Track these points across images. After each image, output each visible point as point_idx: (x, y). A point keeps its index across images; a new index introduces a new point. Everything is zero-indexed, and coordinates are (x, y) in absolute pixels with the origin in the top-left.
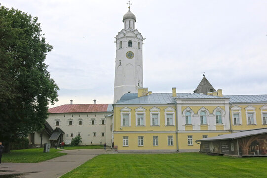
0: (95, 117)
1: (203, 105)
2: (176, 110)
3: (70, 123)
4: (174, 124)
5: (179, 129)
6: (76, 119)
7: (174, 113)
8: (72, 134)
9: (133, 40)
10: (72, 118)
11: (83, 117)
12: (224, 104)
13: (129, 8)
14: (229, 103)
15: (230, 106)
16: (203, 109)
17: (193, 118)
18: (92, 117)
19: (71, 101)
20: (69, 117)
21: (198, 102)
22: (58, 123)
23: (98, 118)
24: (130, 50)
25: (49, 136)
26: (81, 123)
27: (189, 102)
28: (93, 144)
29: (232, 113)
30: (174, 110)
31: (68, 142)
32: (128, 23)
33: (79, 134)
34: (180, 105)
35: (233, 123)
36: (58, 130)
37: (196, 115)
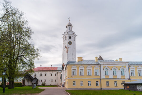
0: (52, 73)
1: (115, 66)
2: (100, 68)
3: (41, 75)
4: (99, 75)
5: (102, 78)
6: (43, 73)
7: (99, 69)
8: (42, 80)
9: (72, 36)
10: (42, 73)
11: (47, 73)
12: (126, 65)
13: (69, 21)
14: (129, 65)
15: (129, 66)
16: (115, 67)
17: (109, 72)
18: (51, 73)
19: (41, 66)
20: (40, 73)
21: (112, 64)
22: (35, 75)
23: (54, 73)
24: (70, 40)
25: (32, 81)
26: (46, 75)
27: (107, 64)
28: (51, 85)
29: (130, 70)
30: (99, 67)
31: (41, 84)
32: (69, 28)
33: (45, 81)
34: (103, 65)
35: (131, 75)
36: (35, 78)
37: (111, 71)
